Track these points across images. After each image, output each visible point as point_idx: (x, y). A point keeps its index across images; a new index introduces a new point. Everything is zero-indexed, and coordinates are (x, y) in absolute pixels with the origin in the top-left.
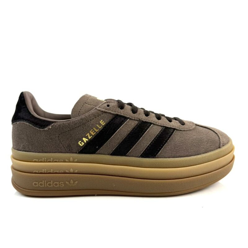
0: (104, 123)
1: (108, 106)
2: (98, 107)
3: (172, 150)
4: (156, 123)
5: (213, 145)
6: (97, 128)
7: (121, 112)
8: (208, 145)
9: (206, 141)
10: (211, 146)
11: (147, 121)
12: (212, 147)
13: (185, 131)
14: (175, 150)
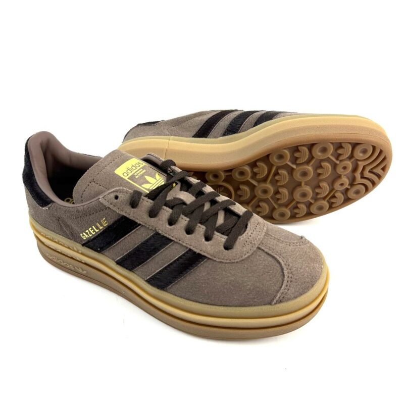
0: (106, 223)
1: (116, 197)
2: (102, 196)
3: (187, 289)
4: (180, 240)
5: (259, 298)
6: (97, 228)
7: (131, 214)
8: (249, 296)
9: (250, 289)
10: (255, 298)
11: (165, 235)
12: (256, 300)
13: (223, 262)
14: (191, 291)
